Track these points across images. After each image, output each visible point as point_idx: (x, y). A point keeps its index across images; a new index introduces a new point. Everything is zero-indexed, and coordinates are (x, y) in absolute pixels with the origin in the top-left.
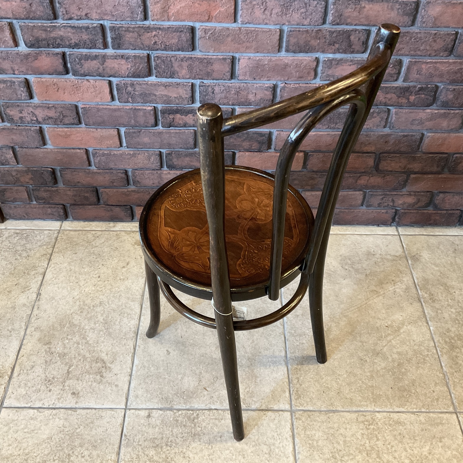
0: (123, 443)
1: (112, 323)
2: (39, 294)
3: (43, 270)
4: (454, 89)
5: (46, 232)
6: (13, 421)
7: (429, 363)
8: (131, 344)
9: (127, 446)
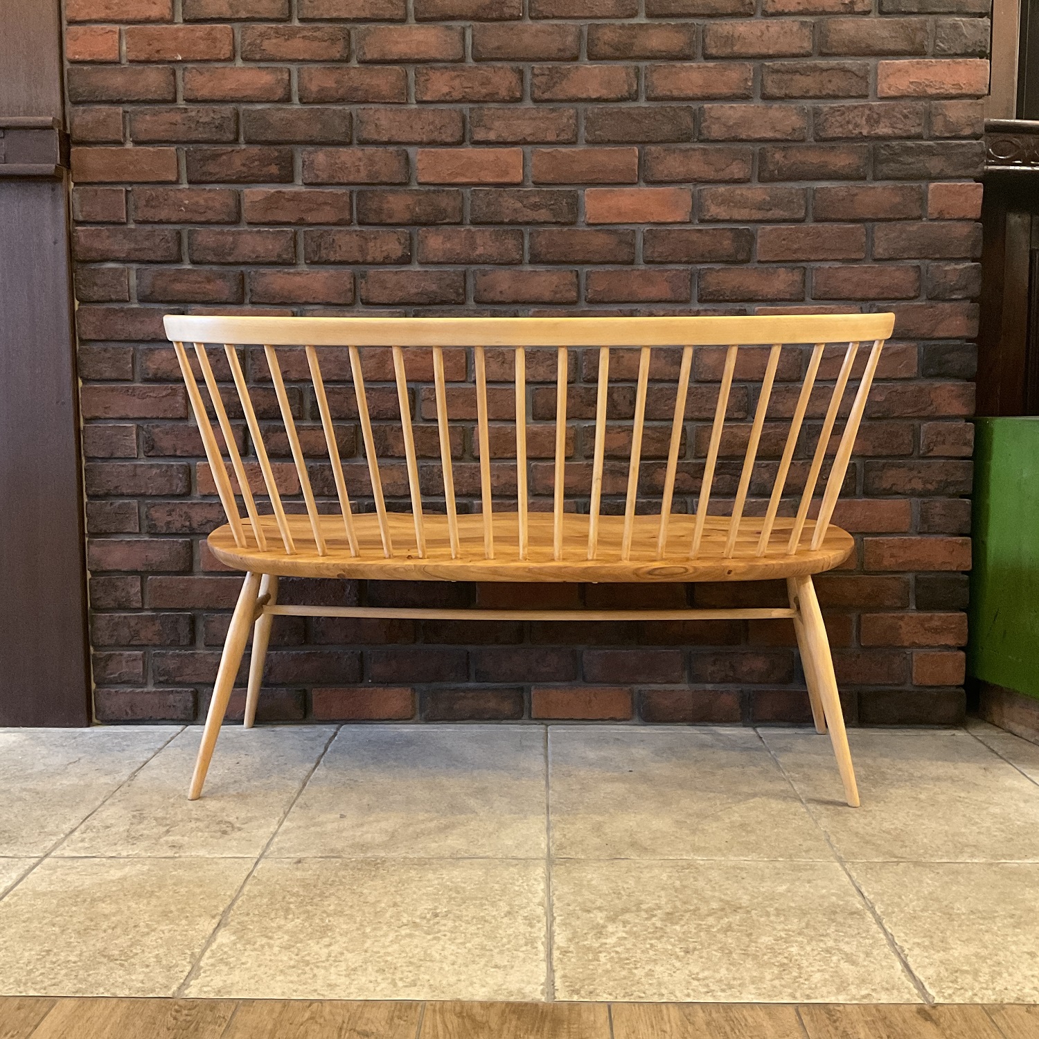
0: (248, 882)
3: (145, 759)
4: (767, 465)
6: (62, 866)
9: (256, 884)
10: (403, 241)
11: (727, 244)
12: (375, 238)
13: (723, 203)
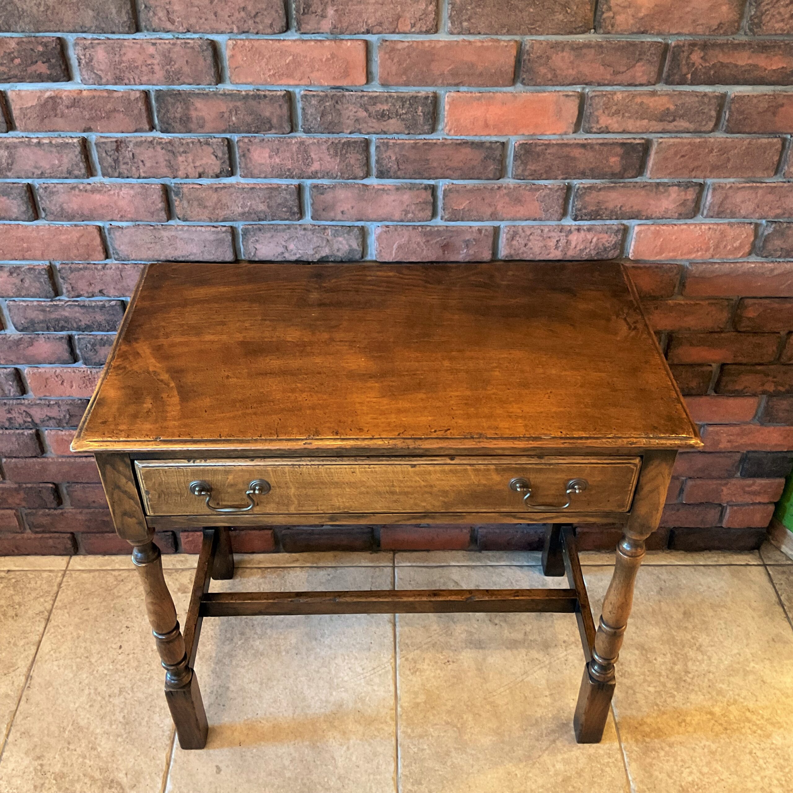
1: (137, 723)
2: (28, 677)
3: (37, 638)
5: (45, 575)
7: (610, 776)
8: (163, 756)
10: (220, 155)
11: (614, 161)
12: (185, 152)
13: (617, 112)
